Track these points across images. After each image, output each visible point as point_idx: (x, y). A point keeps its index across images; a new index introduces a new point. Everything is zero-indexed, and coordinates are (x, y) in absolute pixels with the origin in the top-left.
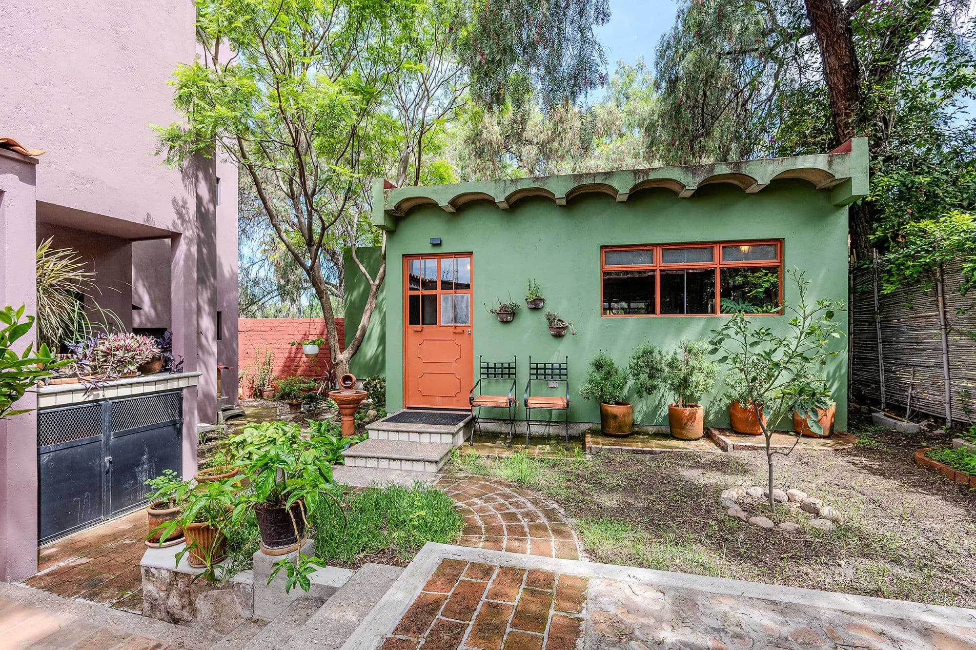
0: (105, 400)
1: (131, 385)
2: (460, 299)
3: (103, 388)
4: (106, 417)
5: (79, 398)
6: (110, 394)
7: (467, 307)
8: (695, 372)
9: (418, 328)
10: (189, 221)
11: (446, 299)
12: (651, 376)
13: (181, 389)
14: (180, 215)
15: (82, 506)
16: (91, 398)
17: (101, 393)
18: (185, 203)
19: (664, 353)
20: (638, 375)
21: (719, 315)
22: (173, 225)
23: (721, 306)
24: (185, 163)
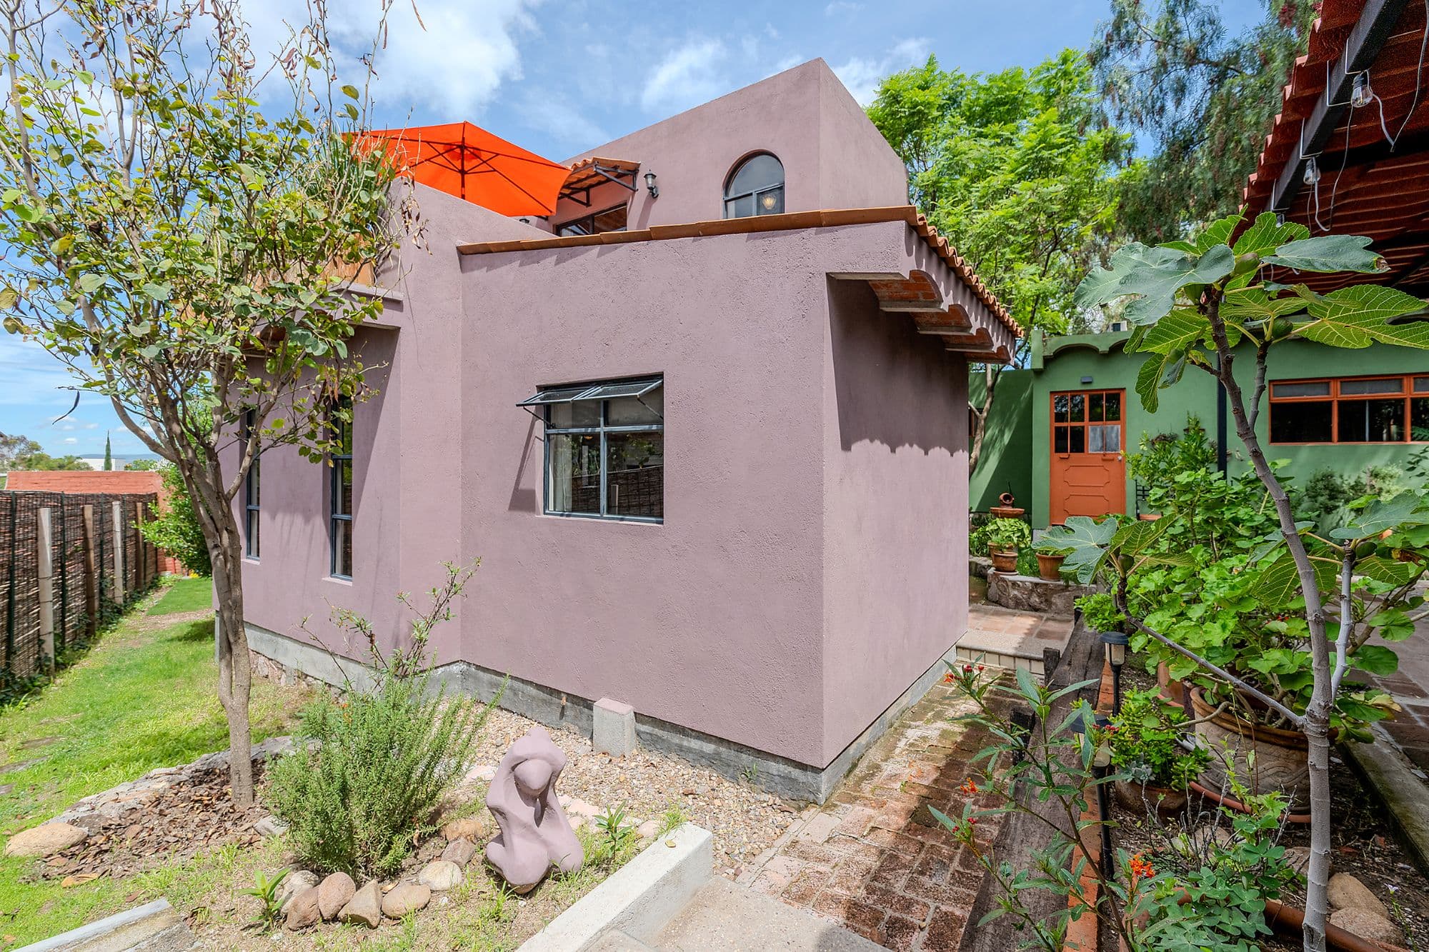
2: (1109, 430)
7: (1117, 437)
8: (1383, 494)
9: (1064, 455)
11: (1094, 430)
12: (1332, 497)
19: (1345, 477)
20: (1315, 497)
21: (1410, 443)
23: (1412, 434)
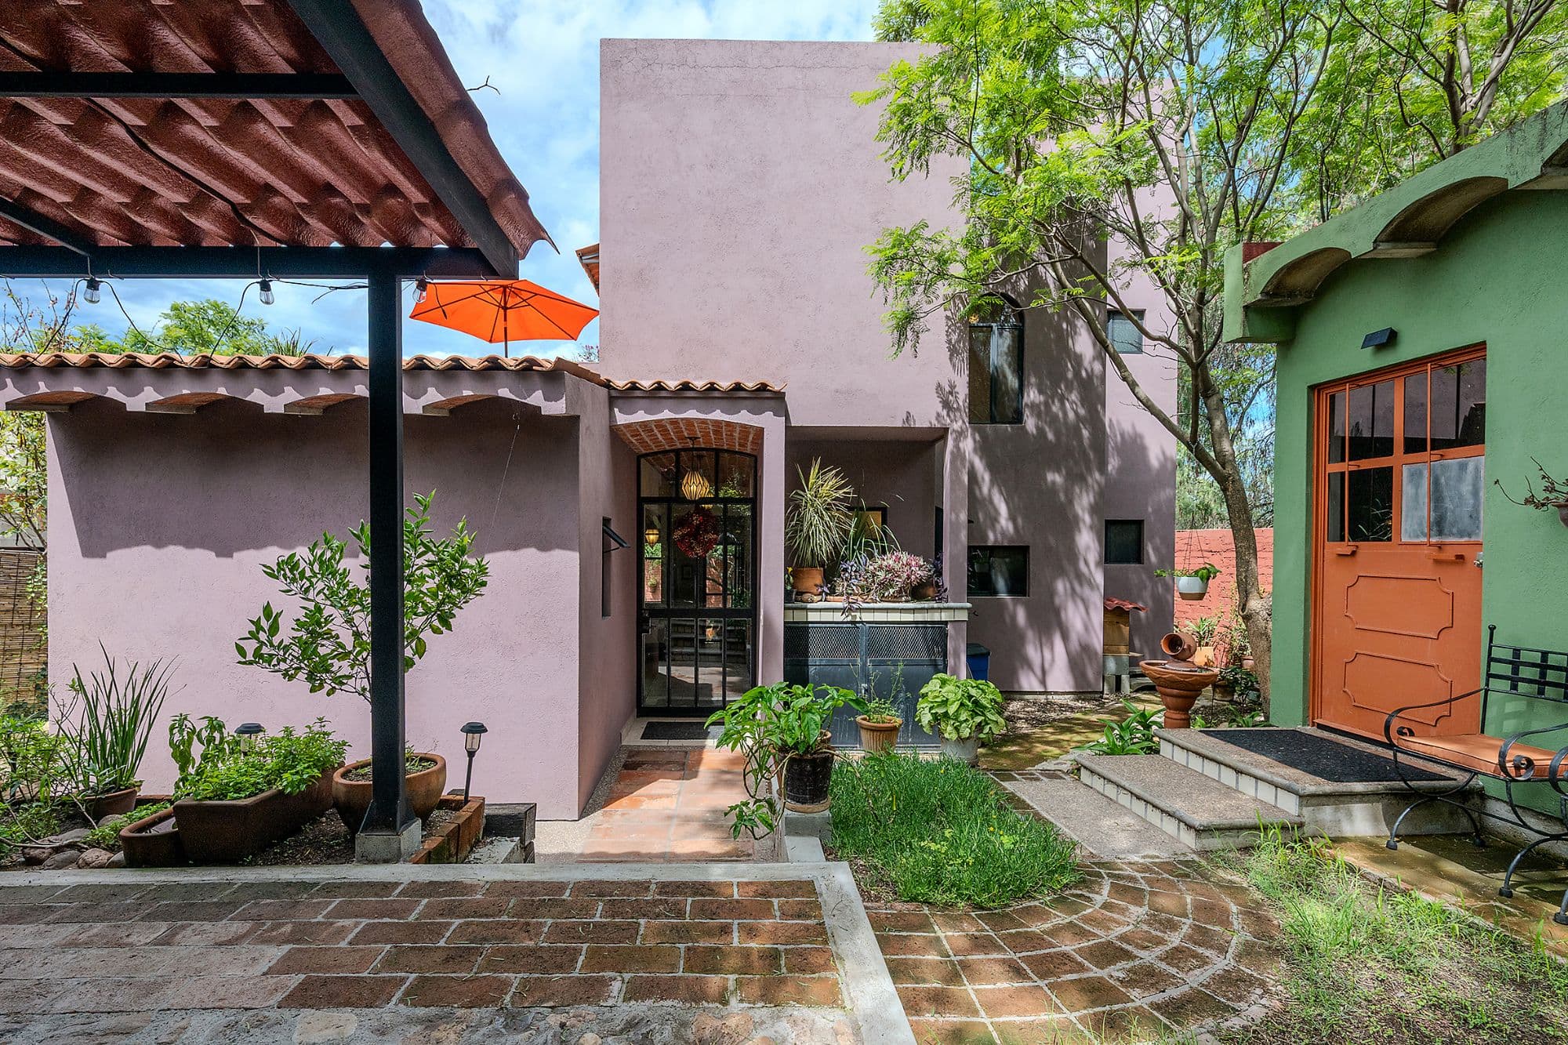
0: (862, 622)
1: (887, 610)
2: (1452, 473)
3: (860, 610)
4: (863, 641)
5: (838, 617)
6: (867, 617)
7: (1474, 494)
10: (958, 409)
11: (1415, 476)
13: (946, 623)
14: (946, 404)
15: (841, 726)
16: (849, 619)
17: (858, 614)
18: (952, 387)
22: (937, 419)
24: (954, 337)
